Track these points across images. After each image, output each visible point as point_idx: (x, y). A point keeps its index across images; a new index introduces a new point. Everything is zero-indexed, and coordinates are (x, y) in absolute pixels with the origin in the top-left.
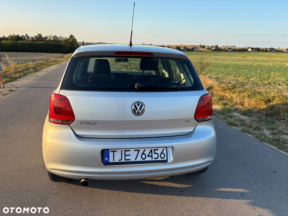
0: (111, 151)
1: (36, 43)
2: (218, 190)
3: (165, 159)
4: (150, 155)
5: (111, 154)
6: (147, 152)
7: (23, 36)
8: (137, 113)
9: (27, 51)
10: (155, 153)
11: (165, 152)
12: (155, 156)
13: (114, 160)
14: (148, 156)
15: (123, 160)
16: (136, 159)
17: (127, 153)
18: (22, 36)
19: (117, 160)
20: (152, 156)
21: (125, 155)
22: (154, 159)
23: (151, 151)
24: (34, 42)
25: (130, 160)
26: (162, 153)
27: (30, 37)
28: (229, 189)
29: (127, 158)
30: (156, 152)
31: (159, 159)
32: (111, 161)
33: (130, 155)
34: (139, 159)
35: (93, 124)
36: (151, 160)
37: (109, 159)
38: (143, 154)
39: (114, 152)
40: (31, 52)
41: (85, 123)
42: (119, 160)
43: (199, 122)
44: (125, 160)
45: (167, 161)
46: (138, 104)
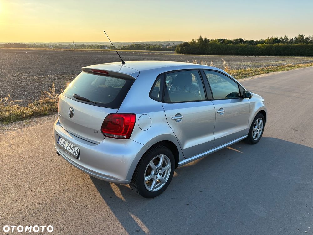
1: (292, 45)
7: (282, 38)
9: (280, 55)
18: (280, 38)
23: (73, 146)
24: (290, 45)
27: (289, 39)
40: (285, 55)
43: (106, 136)
44: (63, 146)
45: (78, 158)
46: (71, 109)
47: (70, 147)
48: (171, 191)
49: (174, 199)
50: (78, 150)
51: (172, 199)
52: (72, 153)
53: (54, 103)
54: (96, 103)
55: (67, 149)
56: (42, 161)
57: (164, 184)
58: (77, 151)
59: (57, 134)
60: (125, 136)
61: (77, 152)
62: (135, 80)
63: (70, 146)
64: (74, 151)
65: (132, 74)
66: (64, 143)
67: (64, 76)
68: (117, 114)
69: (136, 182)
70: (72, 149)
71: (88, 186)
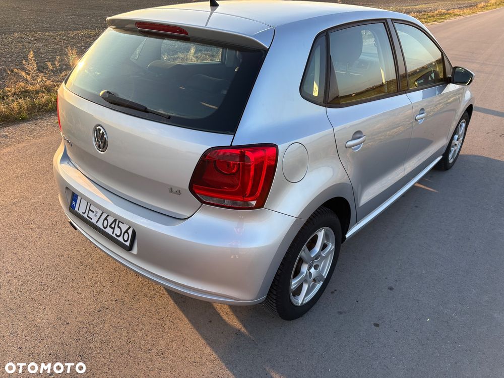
6: (110, 220)
10: (119, 227)
13: (78, 210)
14: (110, 226)
15: (86, 215)
16: (97, 222)
20: (113, 229)
23: (115, 221)
25: (91, 219)
30: (121, 225)
36: (111, 234)
37: (76, 205)
42: (83, 213)
43: (203, 202)
44: (88, 216)
45: (130, 248)
46: (100, 130)
47: (106, 221)
48: (332, 293)
49: (345, 313)
50: (130, 232)
51: (340, 313)
52: (114, 236)
53: (38, 92)
54: (169, 117)
55: (100, 225)
56: (35, 235)
57: (322, 283)
58: (126, 232)
59: (67, 188)
60: (254, 203)
61: (126, 235)
62: (266, 51)
63: (106, 219)
64: (117, 231)
65: (257, 36)
66: (90, 210)
67: (47, 34)
68: (231, 147)
69: (274, 297)
70: (113, 226)
71: (152, 293)
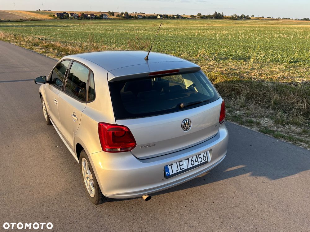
0: (169, 165)
2: (227, 171)
3: (206, 160)
4: (197, 160)
5: (170, 167)
6: (194, 159)
8: (186, 129)
10: (199, 158)
11: (205, 155)
12: (200, 160)
13: (173, 173)
14: (196, 161)
15: (179, 170)
16: (188, 167)
17: (181, 163)
19: (175, 172)
20: (198, 161)
21: (180, 166)
22: (200, 163)
23: (197, 157)
25: (184, 168)
26: (204, 156)
28: (233, 168)
29: (182, 167)
30: (200, 156)
31: (203, 161)
32: (171, 173)
33: (183, 165)
34: (190, 166)
35: (153, 146)
36: (198, 164)
37: (169, 172)
38: (192, 161)
39: (171, 165)
41: (146, 147)
42: (177, 171)
